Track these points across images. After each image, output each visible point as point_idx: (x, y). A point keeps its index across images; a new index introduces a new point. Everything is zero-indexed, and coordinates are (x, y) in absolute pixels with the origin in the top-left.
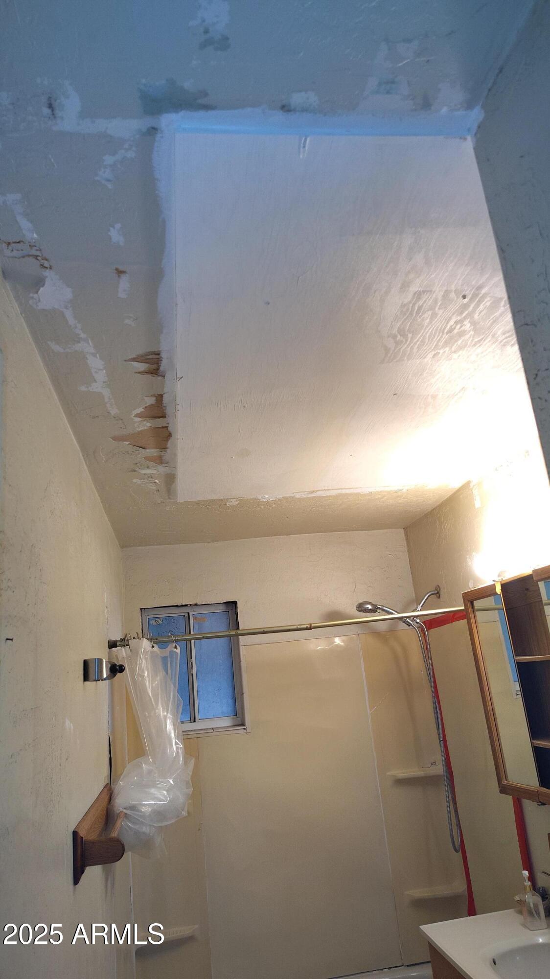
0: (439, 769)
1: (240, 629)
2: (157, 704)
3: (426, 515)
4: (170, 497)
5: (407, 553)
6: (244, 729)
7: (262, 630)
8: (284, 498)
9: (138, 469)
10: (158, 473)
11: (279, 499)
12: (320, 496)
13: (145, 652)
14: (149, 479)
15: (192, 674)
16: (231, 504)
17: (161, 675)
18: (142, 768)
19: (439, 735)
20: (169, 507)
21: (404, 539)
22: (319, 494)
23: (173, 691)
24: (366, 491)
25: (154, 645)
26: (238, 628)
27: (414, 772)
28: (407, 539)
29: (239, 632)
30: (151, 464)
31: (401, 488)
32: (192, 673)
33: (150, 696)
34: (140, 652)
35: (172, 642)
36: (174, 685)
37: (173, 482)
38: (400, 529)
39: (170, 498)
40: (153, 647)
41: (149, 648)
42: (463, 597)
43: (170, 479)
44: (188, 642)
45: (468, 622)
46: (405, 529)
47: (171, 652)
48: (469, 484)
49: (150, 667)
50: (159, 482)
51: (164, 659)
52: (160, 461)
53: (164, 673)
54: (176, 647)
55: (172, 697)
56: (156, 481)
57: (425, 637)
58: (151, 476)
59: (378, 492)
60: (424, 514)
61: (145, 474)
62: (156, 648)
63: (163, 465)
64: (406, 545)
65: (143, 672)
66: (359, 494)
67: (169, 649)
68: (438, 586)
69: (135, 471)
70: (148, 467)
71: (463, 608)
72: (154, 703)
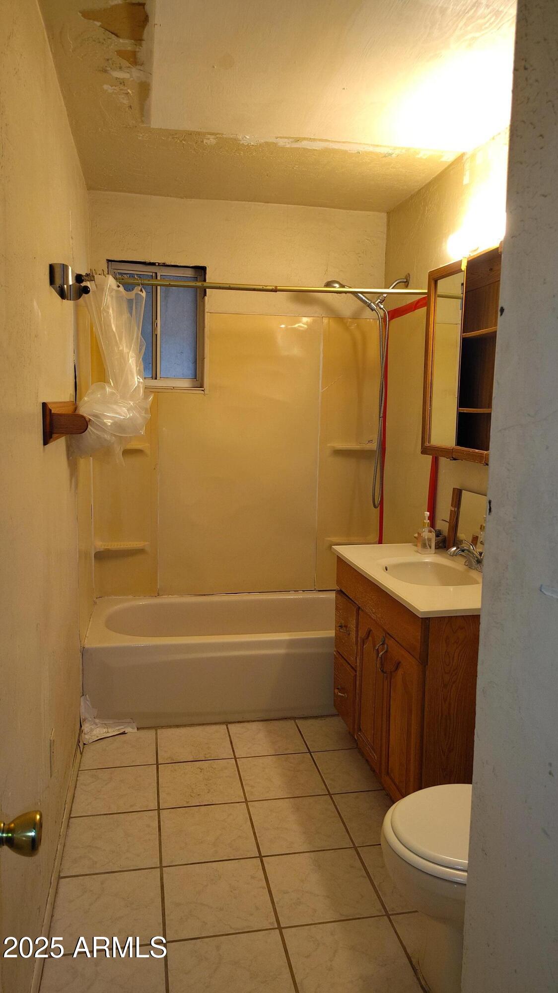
0: (374, 446)
1: (207, 281)
2: (121, 339)
3: (412, 197)
4: (143, 118)
5: (385, 241)
6: (203, 390)
7: (228, 286)
8: (266, 143)
9: (109, 69)
10: (132, 79)
11: (260, 144)
12: (304, 149)
13: (111, 290)
14: (122, 87)
15: (156, 335)
16: (208, 142)
17: (126, 315)
18: (105, 390)
19: (380, 412)
20: (141, 135)
21: (386, 224)
22: (305, 144)
23: (137, 332)
24: (353, 148)
25: (120, 285)
26: (205, 280)
27: (353, 446)
28: (388, 225)
29: (205, 284)
30: (125, 63)
31: (390, 152)
32: (156, 333)
33: (114, 332)
34: (106, 288)
35: (139, 285)
36: (138, 329)
37: (148, 97)
38: (383, 214)
39: (142, 122)
40: (118, 286)
41: (115, 287)
42: (429, 276)
43: (144, 89)
44: (154, 287)
45: (427, 309)
46: (390, 214)
47: (137, 294)
48: (463, 156)
49: (115, 305)
50: (133, 92)
51: (130, 301)
52: (134, 59)
53: (129, 315)
54: (141, 290)
55: (135, 336)
56: (129, 91)
57: (386, 325)
58: (122, 82)
59: (366, 152)
60: (410, 196)
61: (117, 78)
62: (121, 289)
63: (139, 67)
64: (385, 232)
65: (108, 308)
66: (345, 152)
67: (134, 292)
68: (409, 274)
69: (106, 71)
70: (120, 68)
71: (426, 291)
72: (118, 339)
